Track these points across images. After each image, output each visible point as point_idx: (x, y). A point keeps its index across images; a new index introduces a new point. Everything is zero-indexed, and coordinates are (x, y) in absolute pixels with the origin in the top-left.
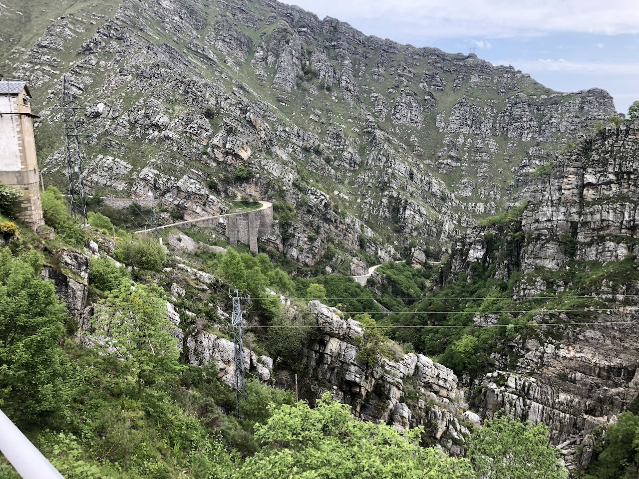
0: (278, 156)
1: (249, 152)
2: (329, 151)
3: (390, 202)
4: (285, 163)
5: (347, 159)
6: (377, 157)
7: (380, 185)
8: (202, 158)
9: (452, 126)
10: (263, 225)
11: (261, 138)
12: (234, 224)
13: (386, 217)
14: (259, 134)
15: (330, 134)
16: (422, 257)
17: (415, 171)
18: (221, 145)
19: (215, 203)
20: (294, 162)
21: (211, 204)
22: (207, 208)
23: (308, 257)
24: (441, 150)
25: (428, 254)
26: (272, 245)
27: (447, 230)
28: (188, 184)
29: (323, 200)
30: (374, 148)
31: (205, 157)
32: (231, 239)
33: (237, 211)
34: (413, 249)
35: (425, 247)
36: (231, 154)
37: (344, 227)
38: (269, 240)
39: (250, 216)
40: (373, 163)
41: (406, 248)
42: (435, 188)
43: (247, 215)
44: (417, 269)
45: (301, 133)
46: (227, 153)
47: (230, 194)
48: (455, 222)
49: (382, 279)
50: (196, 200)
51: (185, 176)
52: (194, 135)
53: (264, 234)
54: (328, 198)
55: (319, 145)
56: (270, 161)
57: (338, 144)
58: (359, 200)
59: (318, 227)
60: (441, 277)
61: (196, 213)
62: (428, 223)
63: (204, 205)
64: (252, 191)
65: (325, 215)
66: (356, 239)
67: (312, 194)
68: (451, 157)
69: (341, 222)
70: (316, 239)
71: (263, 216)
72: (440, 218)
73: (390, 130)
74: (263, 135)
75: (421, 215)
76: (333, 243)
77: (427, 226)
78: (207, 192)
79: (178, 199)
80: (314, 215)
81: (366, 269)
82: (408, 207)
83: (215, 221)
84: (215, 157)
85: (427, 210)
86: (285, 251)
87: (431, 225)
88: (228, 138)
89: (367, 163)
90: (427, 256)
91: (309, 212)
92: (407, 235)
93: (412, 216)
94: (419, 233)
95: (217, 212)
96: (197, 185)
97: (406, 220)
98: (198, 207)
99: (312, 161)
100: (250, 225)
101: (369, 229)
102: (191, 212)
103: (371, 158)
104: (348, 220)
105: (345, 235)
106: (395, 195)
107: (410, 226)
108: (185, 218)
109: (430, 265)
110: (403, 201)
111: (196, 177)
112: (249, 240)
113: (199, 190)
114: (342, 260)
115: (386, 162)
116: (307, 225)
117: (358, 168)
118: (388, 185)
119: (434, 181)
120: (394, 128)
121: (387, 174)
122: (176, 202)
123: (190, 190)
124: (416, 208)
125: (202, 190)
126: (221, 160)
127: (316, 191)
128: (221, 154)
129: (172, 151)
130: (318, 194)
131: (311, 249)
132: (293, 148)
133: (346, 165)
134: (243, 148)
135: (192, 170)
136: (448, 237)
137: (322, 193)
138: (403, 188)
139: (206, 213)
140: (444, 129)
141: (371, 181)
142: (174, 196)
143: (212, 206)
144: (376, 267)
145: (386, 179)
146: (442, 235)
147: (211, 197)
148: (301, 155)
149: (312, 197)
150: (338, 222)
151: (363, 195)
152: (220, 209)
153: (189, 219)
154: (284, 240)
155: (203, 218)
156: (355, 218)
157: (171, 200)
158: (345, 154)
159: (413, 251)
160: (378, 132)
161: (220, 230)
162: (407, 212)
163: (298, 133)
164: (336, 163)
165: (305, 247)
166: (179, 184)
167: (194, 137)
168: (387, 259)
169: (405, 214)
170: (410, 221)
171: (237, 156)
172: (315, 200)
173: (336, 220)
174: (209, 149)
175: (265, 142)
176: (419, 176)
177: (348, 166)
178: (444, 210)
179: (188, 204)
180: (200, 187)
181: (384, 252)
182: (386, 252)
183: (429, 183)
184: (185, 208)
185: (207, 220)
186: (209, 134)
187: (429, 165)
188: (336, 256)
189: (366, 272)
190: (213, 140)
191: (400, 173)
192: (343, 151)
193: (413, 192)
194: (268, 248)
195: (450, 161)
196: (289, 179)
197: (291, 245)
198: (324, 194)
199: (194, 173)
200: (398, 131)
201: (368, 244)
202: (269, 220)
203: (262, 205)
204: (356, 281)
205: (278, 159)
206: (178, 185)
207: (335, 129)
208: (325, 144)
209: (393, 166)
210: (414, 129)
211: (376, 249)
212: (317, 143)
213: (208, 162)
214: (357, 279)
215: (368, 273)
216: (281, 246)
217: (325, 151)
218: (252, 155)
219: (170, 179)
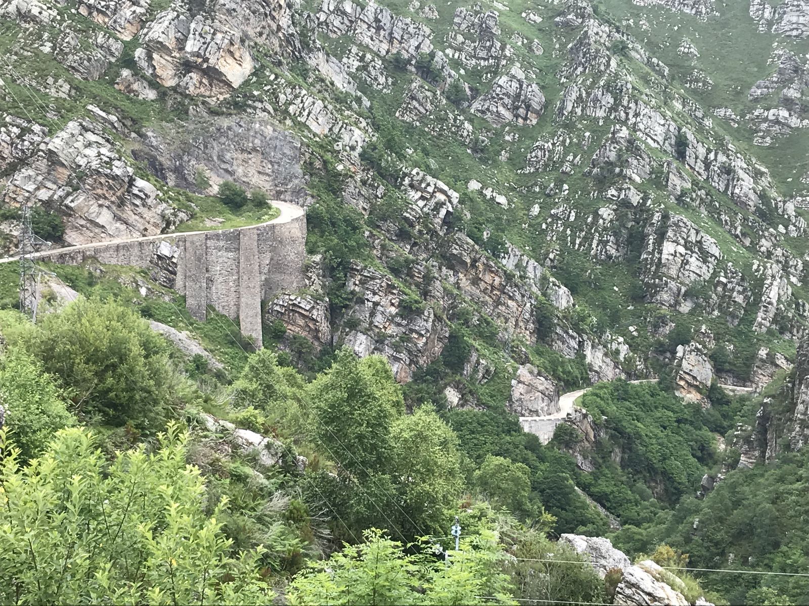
0: (323, 80)
1: (248, 65)
2: (457, 71)
3: (620, 216)
4: (340, 99)
5: (507, 95)
6: (588, 94)
7: (595, 170)
8: (118, 75)
9: (794, 19)
10: (277, 266)
11: (279, 28)
12: (199, 260)
13: (609, 257)
14: (273, 18)
15: (464, 26)
16: (705, 372)
17: (690, 137)
18: (171, 43)
19: (149, 201)
20: (364, 98)
21: (138, 202)
22: (128, 213)
23: (397, 359)
24: (760, 82)
25: (720, 366)
26: (301, 322)
27: (774, 301)
28: (79, 145)
29: (440, 205)
30: (580, 69)
31: (126, 73)
32: (190, 302)
33: (208, 223)
34: (680, 348)
35: (712, 345)
36: (197, 68)
37: (497, 280)
38: (293, 308)
39: (244, 240)
40: (579, 111)
41: (661, 344)
42: (746, 186)
43: (235, 238)
44: (689, 405)
45: (385, 19)
46: (186, 67)
47: (191, 179)
48: (794, 280)
49: (596, 426)
50: (99, 191)
51: (71, 124)
52: (99, 11)
53: (279, 292)
54: (455, 201)
55: (432, 55)
56: (304, 92)
57: (483, 54)
58: (536, 210)
59: (428, 279)
60: (763, 431)
61: (97, 225)
62: (724, 280)
63: (121, 203)
64: (252, 171)
65: (444, 244)
66: (527, 316)
67: (412, 186)
68: (788, 103)
69: (488, 268)
70: (419, 312)
71: (281, 242)
72: (755, 267)
73: (624, 23)
74: (285, 21)
75: (705, 256)
76: (466, 323)
77: (720, 289)
78: (130, 170)
79: (49, 185)
80: (415, 244)
81: (552, 398)
82: (670, 233)
83: (148, 250)
84: (154, 75)
85: (720, 243)
86: (335, 339)
87: (729, 286)
88: (193, 25)
89: (562, 109)
90: (719, 370)
91: (403, 235)
92: (665, 310)
93: (679, 260)
94: (697, 305)
95: (156, 225)
96: (104, 151)
97: (664, 270)
98: (105, 211)
99: (413, 98)
100: (242, 265)
101: (563, 290)
102: (83, 222)
103: (574, 96)
104: (509, 263)
105: (498, 303)
106: (635, 198)
107: (673, 285)
108: (66, 237)
109: (725, 395)
110: (657, 217)
111: (100, 127)
112: (238, 306)
113: (109, 163)
114: (487, 371)
115: (614, 109)
116: (395, 271)
117: (534, 122)
118: (617, 170)
119: (739, 164)
120: (637, 16)
121: (614, 141)
122: (44, 195)
123: (82, 162)
124: (693, 238)
125: (116, 163)
126: (170, 83)
127: (423, 180)
128: (170, 66)
129: (37, 54)
130: (430, 189)
131: (405, 338)
132: (362, 59)
133: (502, 110)
134: (232, 54)
135: (90, 107)
136: (774, 321)
137: (441, 185)
138: (658, 179)
139: (123, 227)
140: (770, 24)
141: (570, 158)
142: (40, 178)
143: (141, 209)
144: (579, 393)
145: (613, 156)
146: (761, 314)
147: (140, 183)
148: (382, 80)
149: (414, 195)
150: (481, 268)
151: (549, 196)
152: (163, 216)
153: (77, 241)
154: (334, 312)
155: (116, 241)
156: (525, 258)
157: (31, 187)
158: (503, 80)
159: (680, 354)
160: (593, 27)
161: (162, 275)
162: (668, 248)
163: (377, 20)
164: (476, 105)
165: (392, 330)
166: (56, 143)
167: (99, 19)
168: (610, 373)
169: (660, 252)
170: (673, 272)
171: (213, 75)
172: (421, 203)
173: (474, 261)
174: (139, 53)
175: (289, 39)
176: (702, 151)
177: (508, 115)
178: (765, 244)
179: (77, 201)
180: (113, 155)
181: (600, 354)
182: (606, 355)
183: (728, 170)
184: (69, 212)
185: (126, 247)
186: (139, 10)
187: (727, 120)
188: (474, 358)
189: (552, 409)
190: (150, 28)
191: (649, 141)
192: (496, 73)
193: (684, 193)
194: (292, 330)
195: (784, 113)
196: (353, 143)
197: (353, 325)
198: (446, 188)
199: (94, 117)
200: (644, 25)
201: (559, 330)
202: (295, 253)
203: (278, 213)
204: (526, 430)
205: (324, 86)
206: (50, 147)
207: (477, 13)
208: (449, 51)
209: (632, 120)
210: (687, 23)
211: (581, 344)
212: (426, 48)
213: (135, 86)
214: (527, 424)
215: (558, 410)
216: (324, 327)
217: (448, 70)
218: (253, 74)
219: (31, 131)
